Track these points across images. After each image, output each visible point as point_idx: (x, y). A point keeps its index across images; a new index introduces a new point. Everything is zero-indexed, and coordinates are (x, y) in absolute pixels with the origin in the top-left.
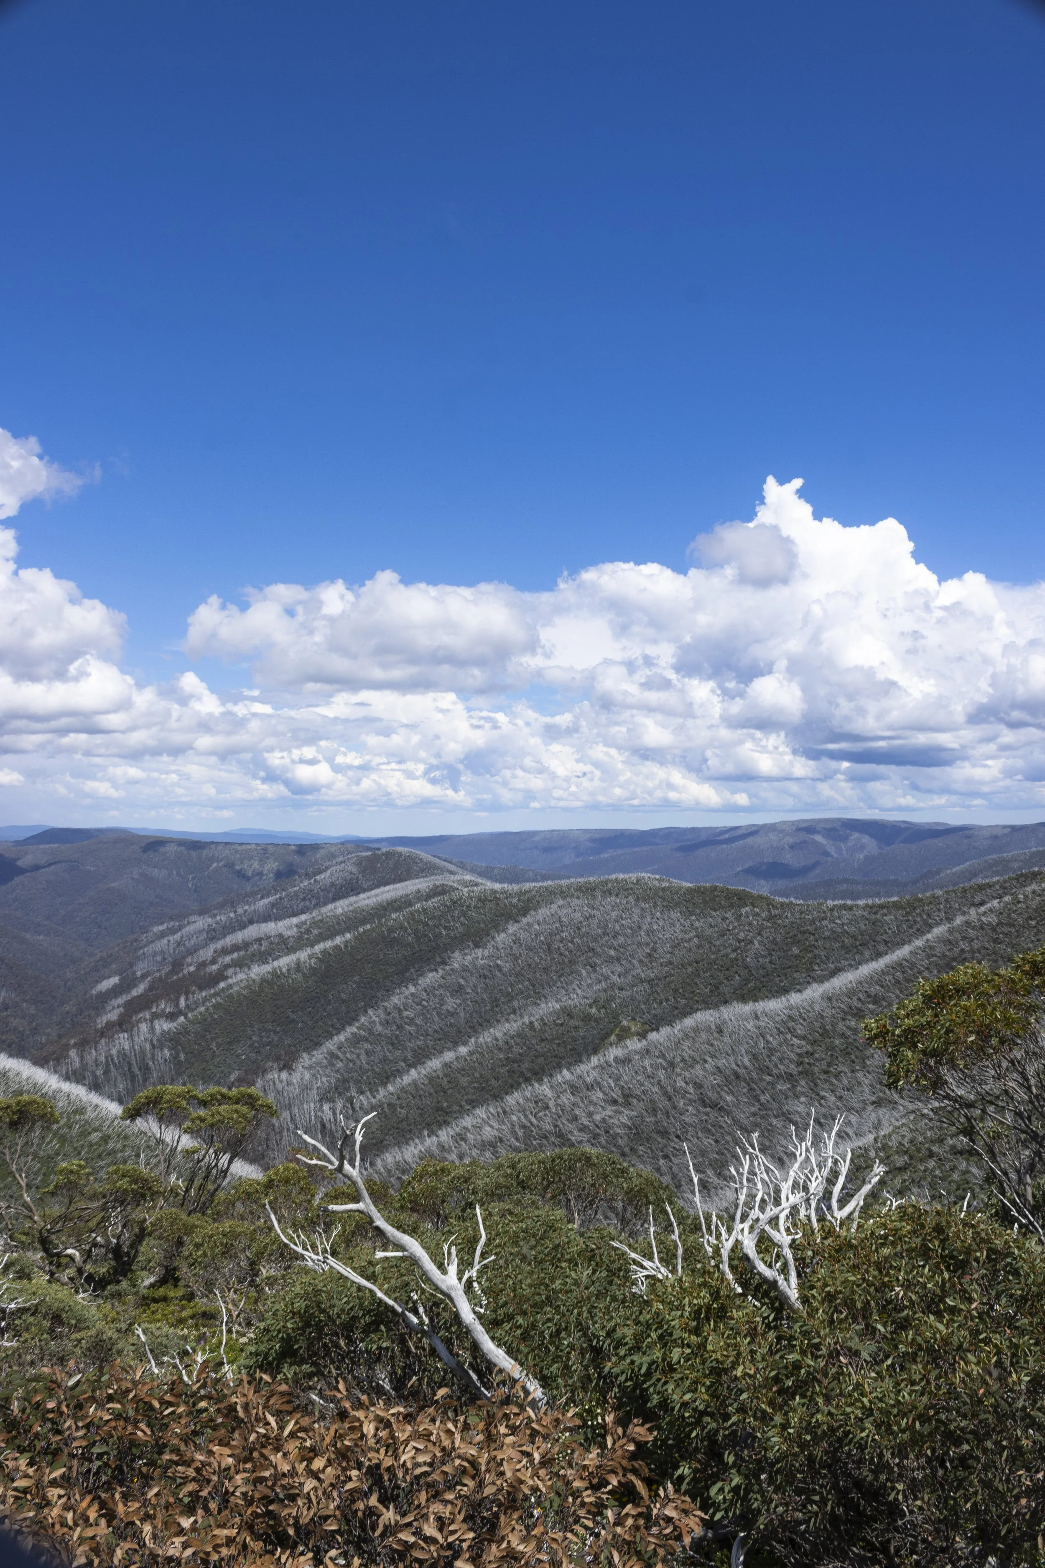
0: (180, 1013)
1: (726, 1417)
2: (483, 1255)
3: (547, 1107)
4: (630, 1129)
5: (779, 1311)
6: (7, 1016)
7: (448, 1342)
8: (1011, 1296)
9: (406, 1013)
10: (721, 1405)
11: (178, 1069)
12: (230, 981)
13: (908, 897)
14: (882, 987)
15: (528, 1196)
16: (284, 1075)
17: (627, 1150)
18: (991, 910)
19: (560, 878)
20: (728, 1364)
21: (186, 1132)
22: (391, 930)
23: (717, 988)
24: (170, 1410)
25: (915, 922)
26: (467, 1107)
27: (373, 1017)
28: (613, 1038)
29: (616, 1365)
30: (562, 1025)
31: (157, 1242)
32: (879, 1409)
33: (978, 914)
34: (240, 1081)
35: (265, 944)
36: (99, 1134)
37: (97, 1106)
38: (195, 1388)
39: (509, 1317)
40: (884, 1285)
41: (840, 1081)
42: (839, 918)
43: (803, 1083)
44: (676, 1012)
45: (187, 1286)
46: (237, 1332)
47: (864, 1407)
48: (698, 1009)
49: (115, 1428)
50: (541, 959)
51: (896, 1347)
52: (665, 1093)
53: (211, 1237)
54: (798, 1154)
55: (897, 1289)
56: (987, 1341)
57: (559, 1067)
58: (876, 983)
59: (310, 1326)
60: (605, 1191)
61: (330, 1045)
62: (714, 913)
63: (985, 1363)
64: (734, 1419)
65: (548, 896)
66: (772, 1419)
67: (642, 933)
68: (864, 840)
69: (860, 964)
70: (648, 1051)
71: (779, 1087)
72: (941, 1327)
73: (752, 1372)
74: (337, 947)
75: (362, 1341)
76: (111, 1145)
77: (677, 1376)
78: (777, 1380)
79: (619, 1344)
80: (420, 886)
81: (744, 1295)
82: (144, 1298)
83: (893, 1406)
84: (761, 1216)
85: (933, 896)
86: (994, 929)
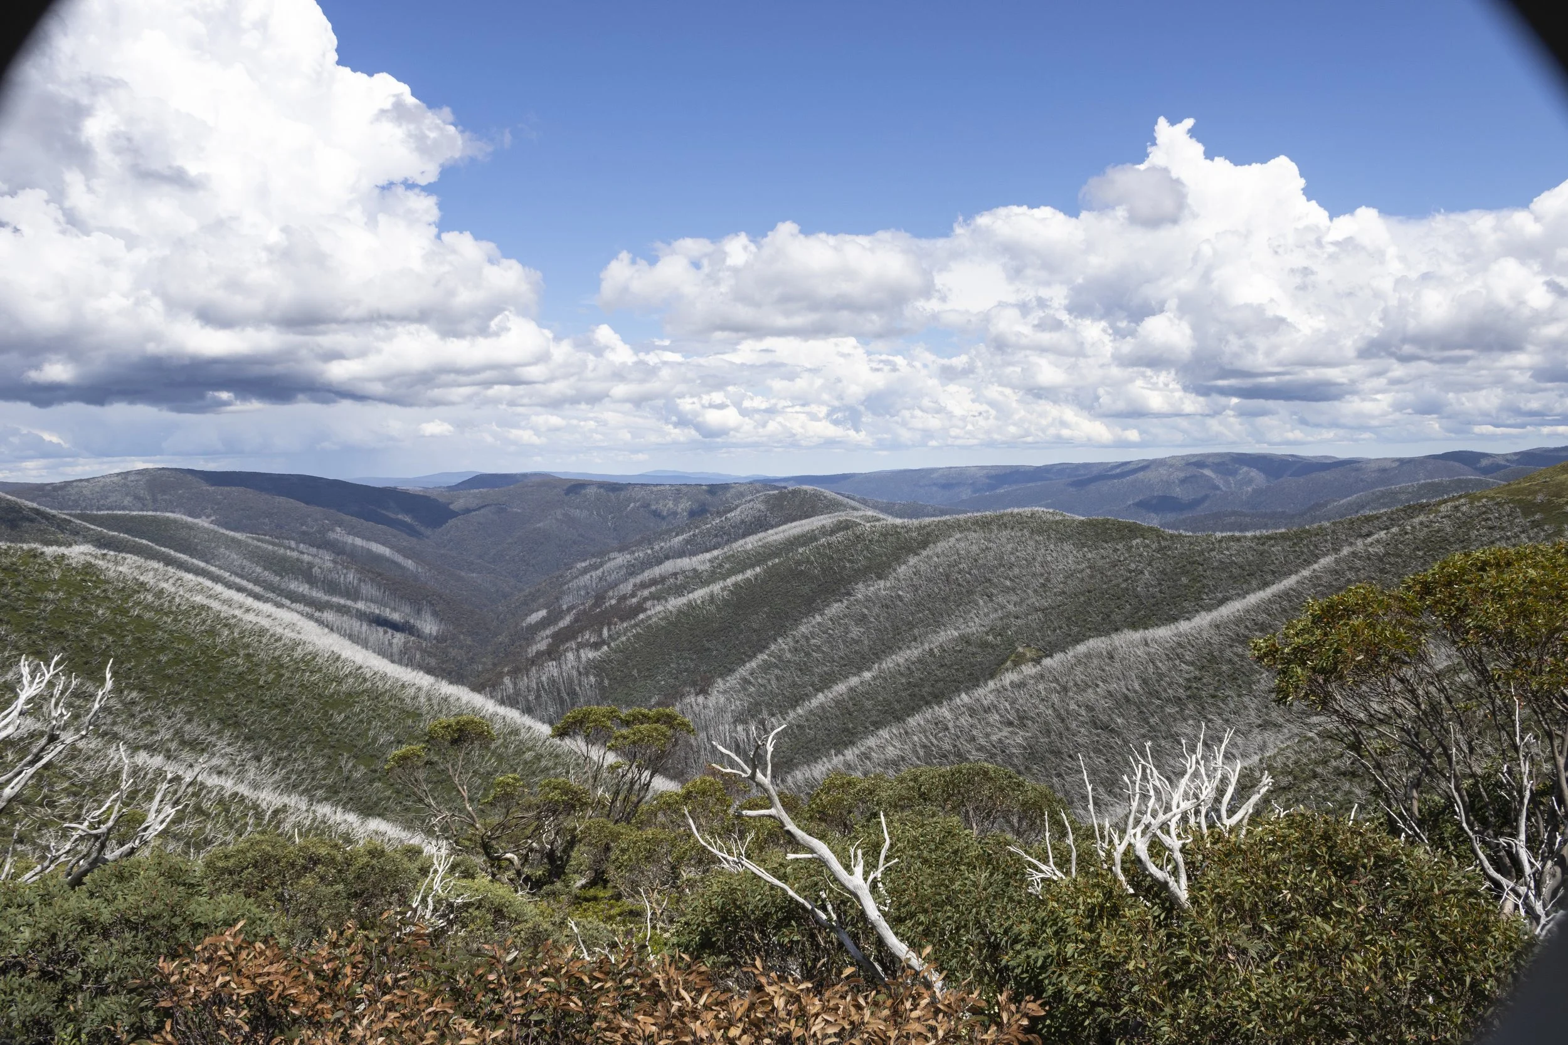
0: (603, 642)
1: (1117, 1008)
2: (887, 858)
3: (947, 729)
4: (1025, 748)
5: (1169, 911)
6: (447, 647)
7: (855, 937)
8: (1398, 901)
9: (813, 641)
10: (1113, 996)
11: (604, 694)
12: (649, 613)
13: (1295, 529)
14: (1269, 615)
15: (929, 807)
16: (701, 699)
17: (1022, 768)
18: (1378, 541)
19: (958, 513)
20: (1120, 959)
21: (610, 749)
22: (799, 563)
23: (1109, 616)
24: (599, 985)
25: (1302, 552)
26: (872, 728)
27: (782, 645)
28: (1009, 663)
29: (1012, 958)
30: (960, 651)
31: (587, 848)
32: (1265, 1003)
33: (1365, 545)
34: (659, 704)
35: (680, 577)
36: (532, 753)
37: (530, 728)
38: (621, 966)
39: (912, 915)
40: (1272, 887)
41: (1227, 705)
42: (1227, 549)
43: (1191, 706)
44: (1069, 639)
45: (615, 887)
46: (661, 928)
47: (1251, 1000)
48: (1090, 637)
49: (550, 999)
50: (940, 589)
51: (1283, 946)
52: (1059, 716)
53: (635, 843)
54: (1188, 766)
55: (1285, 892)
56: (1373, 942)
57: (958, 691)
58: (1263, 611)
59: (726, 920)
60: (1002, 803)
61: (743, 671)
62: (1105, 545)
63: (1370, 963)
64: (1126, 1009)
65: (946, 530)
66: (1162, 1010)
67: (1037, 565)
68: (1252, 474)
69: (1248, 593)
70: (1042, 676)
71: (1168, 710)
72: (1328, 928)
73: (1143, 966)
74: (748, 580)
75: (774, 935)
76: (543, 763)
77: (1071, 969)
78: (1166, 974)
79: (1016, 941)
80: (824, 522)
81: (1135, 895)
82: (577, 897)
83: (1280, 1001)
84: (1153, 821)
85: (1320, 528)
86: (1381, 560)
